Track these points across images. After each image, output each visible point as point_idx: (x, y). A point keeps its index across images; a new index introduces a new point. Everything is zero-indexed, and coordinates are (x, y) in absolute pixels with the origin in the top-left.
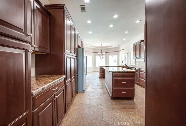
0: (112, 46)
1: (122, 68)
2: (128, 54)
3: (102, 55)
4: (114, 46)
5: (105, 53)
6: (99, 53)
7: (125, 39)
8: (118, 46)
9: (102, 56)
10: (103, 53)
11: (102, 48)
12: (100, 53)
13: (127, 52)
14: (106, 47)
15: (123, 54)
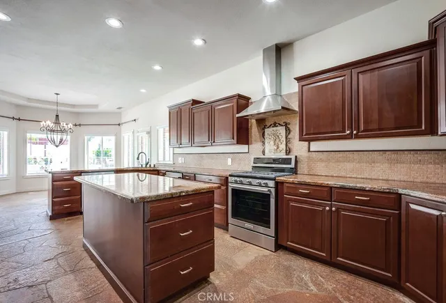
0: (96, 106)
1: (138, 175)
2: (149, 133)
3: (57, 131)
4: (103, 107)
5: (70, 125)
6: (42, 124)
7: (143, 91)
8: (120, 108)
9: (57, 137)
10: (63, 124)
11: (59, 108)
12: (50, 123)
13: (148, 129)
14: (74, 106)
15: (133, 132)
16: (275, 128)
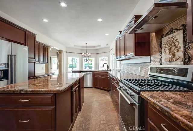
8: (107, 45)
11: (87, 48)
16: (171, 36)
